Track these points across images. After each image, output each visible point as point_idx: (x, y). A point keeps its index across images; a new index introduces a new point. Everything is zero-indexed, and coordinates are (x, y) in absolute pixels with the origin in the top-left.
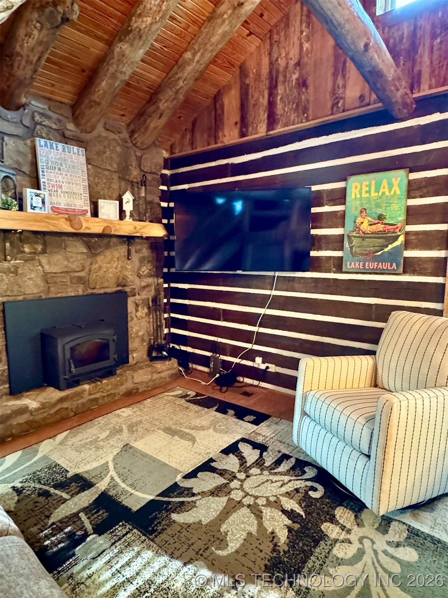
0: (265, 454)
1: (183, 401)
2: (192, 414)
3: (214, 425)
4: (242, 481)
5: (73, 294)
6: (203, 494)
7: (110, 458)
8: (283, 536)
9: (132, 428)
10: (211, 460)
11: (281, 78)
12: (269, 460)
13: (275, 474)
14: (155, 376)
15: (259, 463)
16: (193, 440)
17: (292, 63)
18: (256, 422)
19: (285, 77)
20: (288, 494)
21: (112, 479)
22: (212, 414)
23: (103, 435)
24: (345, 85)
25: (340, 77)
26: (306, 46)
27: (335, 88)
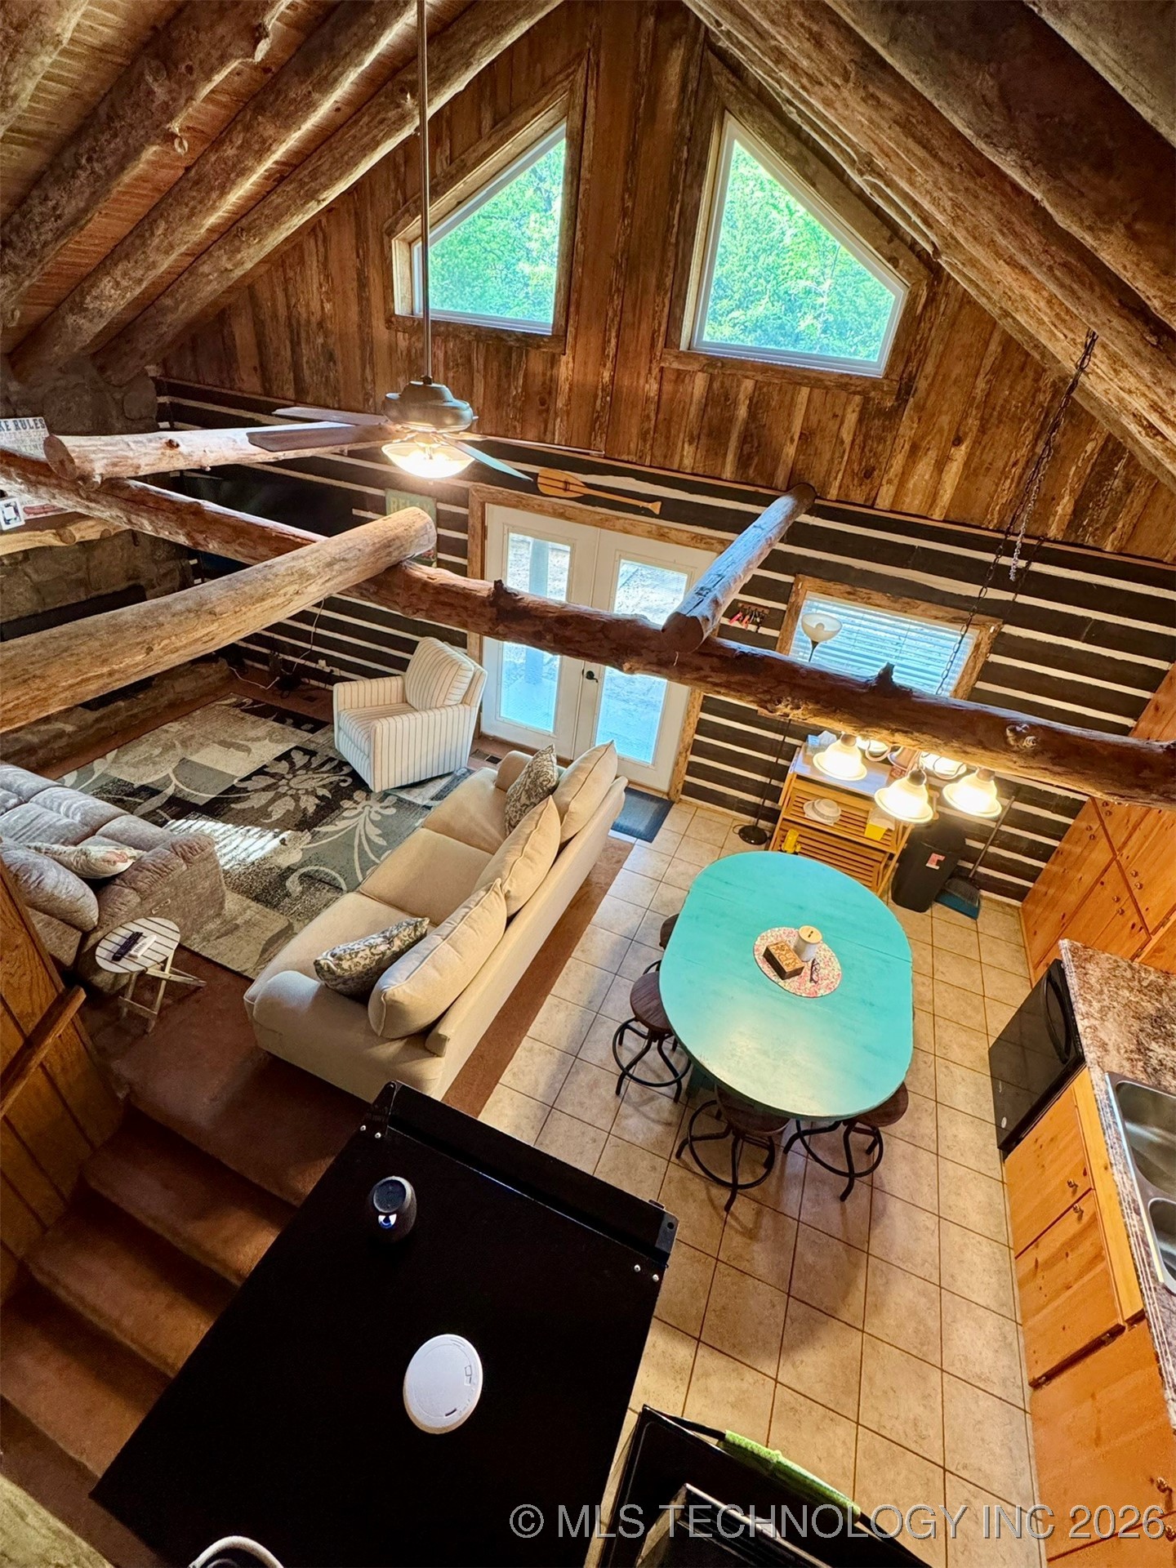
0: (313, 758)
1: (238, 711)
2: (247, 726)
3: (270, 735)
4: (289, 780)
6: (256, 791)
7: (170, 771)
8: (311, 809)
9: (185, 743)
10: (265, 766)
11: (303, 335)
12: (315, 762)
13: (318, 773)
14: (201, 683)
15: (306, 767)
16: (249, 750)
17: (314, 320)
18: (312, 731)
19: (308, 333)
20: (324, 786)
21: (176, 786)
22: (272, 724)
23: (157, 752)
24: (374, 382)
25: (368, 371)
26: (328, 306)
27: (364, 380)
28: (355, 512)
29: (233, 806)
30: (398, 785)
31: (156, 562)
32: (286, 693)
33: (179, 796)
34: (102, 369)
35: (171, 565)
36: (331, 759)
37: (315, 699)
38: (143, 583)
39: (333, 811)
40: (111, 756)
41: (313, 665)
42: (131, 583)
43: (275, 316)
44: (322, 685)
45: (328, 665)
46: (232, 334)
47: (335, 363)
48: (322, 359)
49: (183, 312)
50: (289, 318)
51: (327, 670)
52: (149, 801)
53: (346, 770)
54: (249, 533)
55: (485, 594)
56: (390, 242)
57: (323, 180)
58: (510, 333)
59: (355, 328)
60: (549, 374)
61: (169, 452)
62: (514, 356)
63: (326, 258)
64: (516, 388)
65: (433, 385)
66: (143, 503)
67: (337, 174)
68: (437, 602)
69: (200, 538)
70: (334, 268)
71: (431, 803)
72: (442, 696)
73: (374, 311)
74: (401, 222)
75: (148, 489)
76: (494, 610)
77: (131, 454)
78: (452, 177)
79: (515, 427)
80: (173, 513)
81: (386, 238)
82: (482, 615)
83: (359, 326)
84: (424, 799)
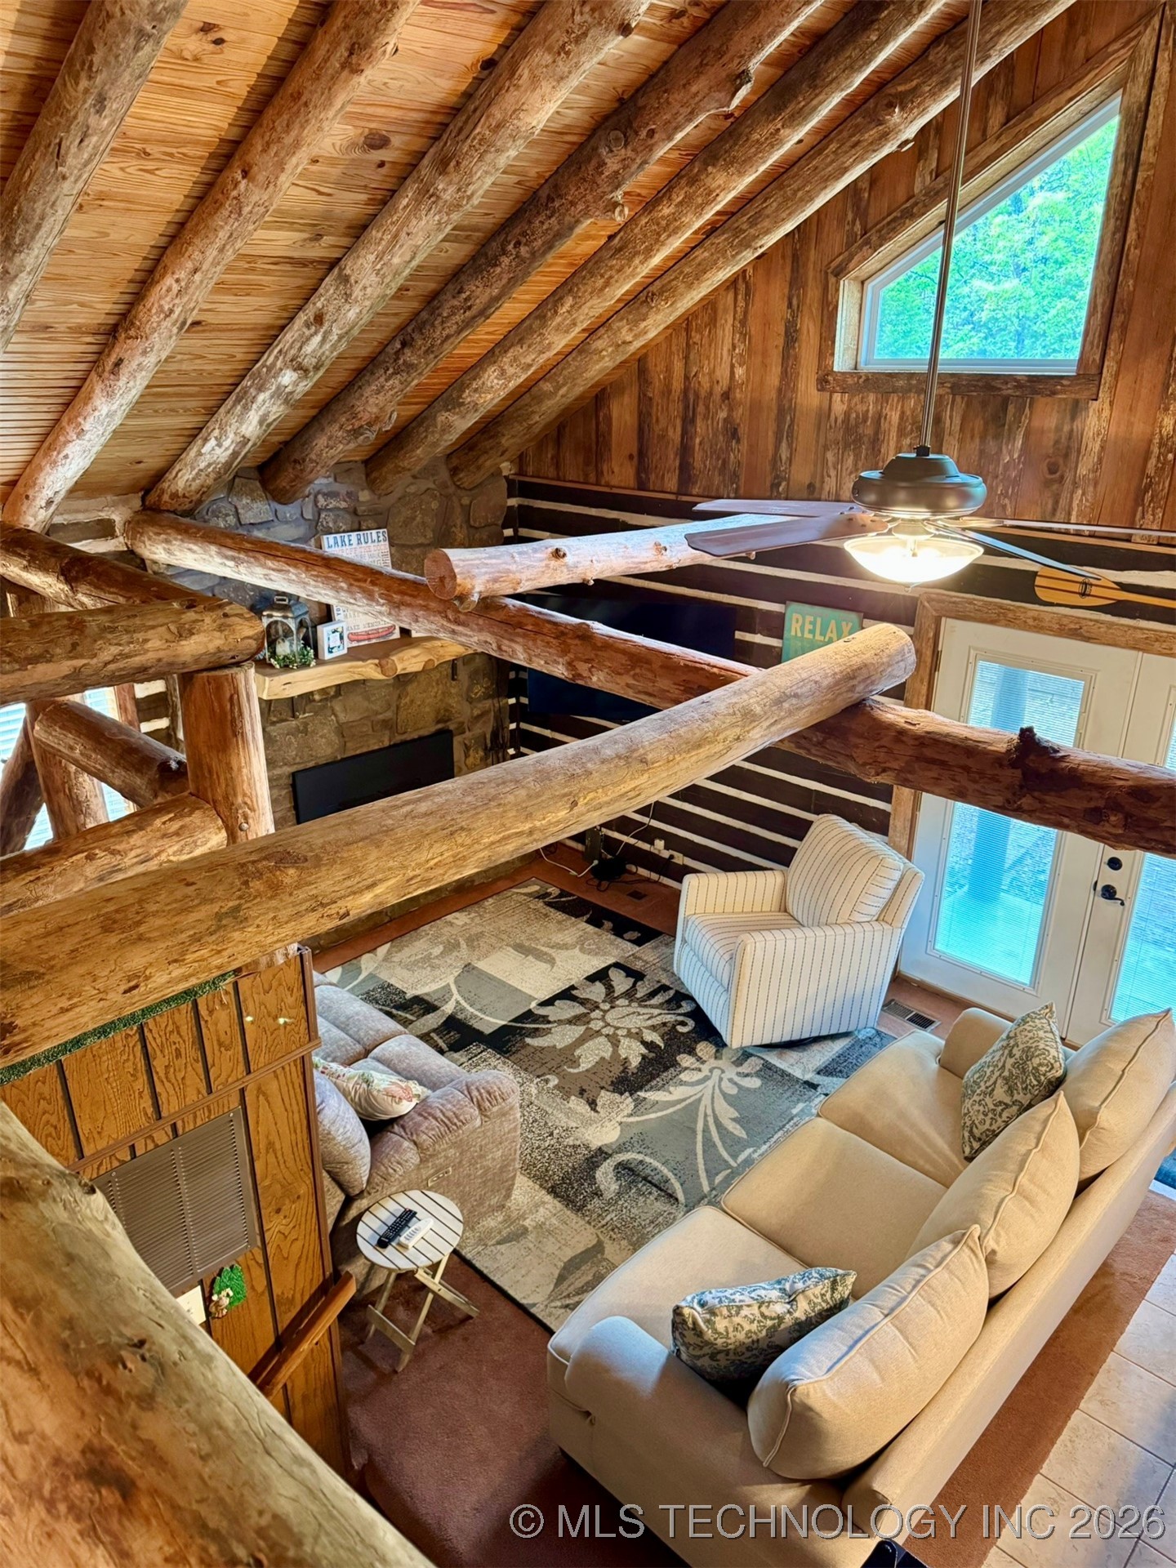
0: (639, 983)
1: (540, 904)
2: (552, 926)
3: (581, 943)
4: (605, 1012)
5: (376, 747)
6: (560, 1022)
7: (451, 980)
8: (635, 1062)
9: (472, 942)
10: (573, 987)
11: (701, 409)
12: (642, 990)
13: (646, 1006)
15: (629, 994)
16: (552, 961)
17: (718, 390)
18: (639, 942)
19: (707, 408)
20: (653, 1028)
21: (457, 1002)
22: (582, 927)
23: (437, 951)
24: (790, 460)
25: (784, 445)
26: (740, 372)
27: (776, 459)
28: (739, 635)
29: (528, 1040)
30: (766, 1041)
31: (470, 701)
32: (605, 884)
33: (460, 1016)
34: (454, 471)
35: (488, 704)
36: (664, 988)
37: (645, 896)
38: (452, 726)
39: (666, 1069)
40: (382, 950)
41: (646, 846)
42: (440, 726)
43: (667, 391)
44: (654, 876)
45: (667, 848)
46: (609, 419)
47: (738, 441)
48: (721, 438)
49: (562, 396)
50: (686, 391)
51: (666, 854)
52: (423, 1020)
53: (686, 1007)
54: (648, 662)
55: (1002, 747)
56: (838, 282)
57: (766, 223)
58: (1006, 379)
59: (774, 394)
60: (1066, 428)
61: (554, 563)
62: (1011, 409)
63: (746, 313)
64: (1010, 453)
65: (931, 456)
66: (520, 625)
67: (784, 215)
68: (919, 758)
69: (583, 668)
70: (754, 326)
71: (817, 1079)
72: (848, 907)
73: (803, 372)
74: (856, 259)
75: (528, 610)
76: (1018, 773)
77: (513, 567)
78: (937, 193)
79: (1004, 507)
80: (556, 638)
81: (832, 280)
82: (995, 779)
83: (780, 390)
84: (804, 1071)
